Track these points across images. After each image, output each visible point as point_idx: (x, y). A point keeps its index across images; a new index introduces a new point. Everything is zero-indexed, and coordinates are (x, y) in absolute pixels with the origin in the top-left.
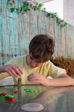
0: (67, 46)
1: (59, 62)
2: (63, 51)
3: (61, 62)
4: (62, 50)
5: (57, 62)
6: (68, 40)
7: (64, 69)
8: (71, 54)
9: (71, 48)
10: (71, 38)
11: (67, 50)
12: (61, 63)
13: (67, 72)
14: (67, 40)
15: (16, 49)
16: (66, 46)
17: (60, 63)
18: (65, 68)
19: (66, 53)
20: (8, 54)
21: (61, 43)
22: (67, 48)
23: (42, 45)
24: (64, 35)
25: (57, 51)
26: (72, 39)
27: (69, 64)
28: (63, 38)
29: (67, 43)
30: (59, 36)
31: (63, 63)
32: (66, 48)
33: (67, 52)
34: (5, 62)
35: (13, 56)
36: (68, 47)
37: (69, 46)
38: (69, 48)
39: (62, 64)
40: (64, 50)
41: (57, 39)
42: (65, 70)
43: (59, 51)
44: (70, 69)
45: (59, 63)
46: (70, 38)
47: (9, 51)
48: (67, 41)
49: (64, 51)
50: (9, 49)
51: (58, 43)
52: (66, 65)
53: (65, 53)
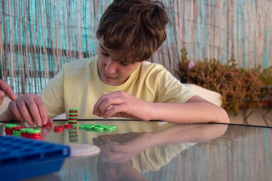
0: (233, 35)
1: (203, 74)
2: (219, 48)
3: (208, 73)
4: (217, 43)
5: (199, 73)
6: (235, 18)
7: (216, 91)
8: (244, 55)
9: (243, 40)
10: (245, 13)
11: (230, 44)
12: (208, 77)
13: (223, 100)
14: (233, 16)
15: (86, 36)
16: (228, 33)
17: (206, 76)
18: (218, 89)
19: (228, 52)
20: (65, 51)
21: (214, 26)
22: (232, 39)
23: (131, 17)
24: (224, 4)
25: (202, 46)
26: (246, 17)
27: (232, 81)
28: (221, 12)
29: (232, 25)
30: (210, 8)
31: (215, 77)
32: (228, 39)
33: (230, 51)
34: (56, 70)
35: (77, 56)
36: (235, 37)
37: (237, 34)
38: (238, 40)
39: (212, 80)
40: (223, 45)
41: (204, 14)
42: (218, 95)
43: (208, 48)
44: (232, 92)
45: (203, 77)
46: (242, 14)
47: (68, 42)
48: (233, 21)
49: (221, 46)
50: (67, 35)
51: (205, 24)
52: (222, 81)
53: (225, 53)
